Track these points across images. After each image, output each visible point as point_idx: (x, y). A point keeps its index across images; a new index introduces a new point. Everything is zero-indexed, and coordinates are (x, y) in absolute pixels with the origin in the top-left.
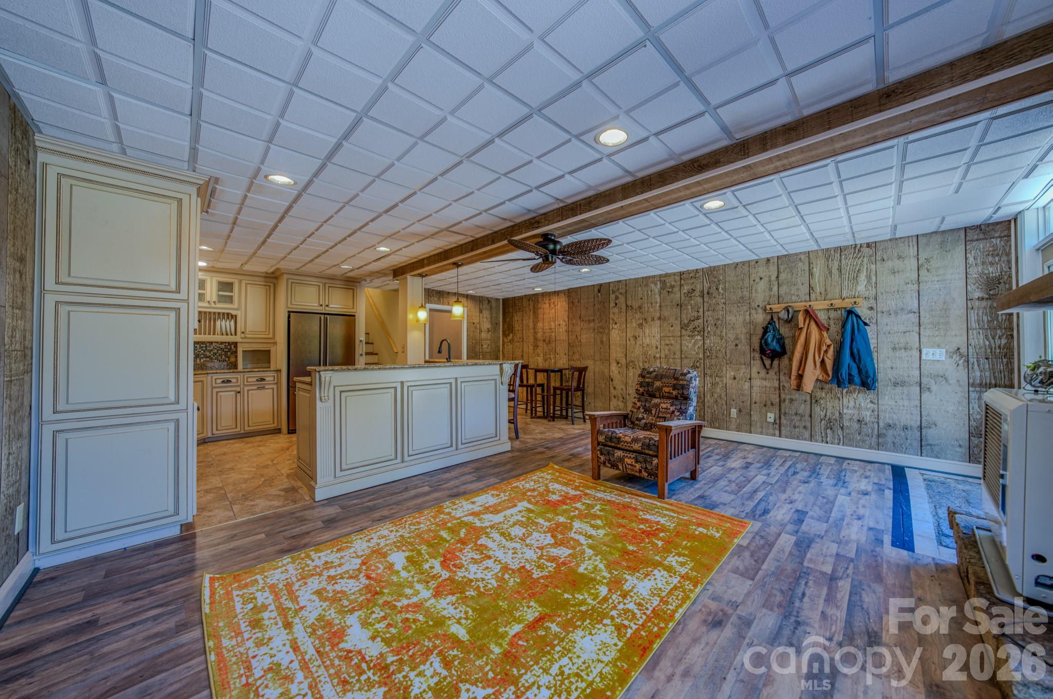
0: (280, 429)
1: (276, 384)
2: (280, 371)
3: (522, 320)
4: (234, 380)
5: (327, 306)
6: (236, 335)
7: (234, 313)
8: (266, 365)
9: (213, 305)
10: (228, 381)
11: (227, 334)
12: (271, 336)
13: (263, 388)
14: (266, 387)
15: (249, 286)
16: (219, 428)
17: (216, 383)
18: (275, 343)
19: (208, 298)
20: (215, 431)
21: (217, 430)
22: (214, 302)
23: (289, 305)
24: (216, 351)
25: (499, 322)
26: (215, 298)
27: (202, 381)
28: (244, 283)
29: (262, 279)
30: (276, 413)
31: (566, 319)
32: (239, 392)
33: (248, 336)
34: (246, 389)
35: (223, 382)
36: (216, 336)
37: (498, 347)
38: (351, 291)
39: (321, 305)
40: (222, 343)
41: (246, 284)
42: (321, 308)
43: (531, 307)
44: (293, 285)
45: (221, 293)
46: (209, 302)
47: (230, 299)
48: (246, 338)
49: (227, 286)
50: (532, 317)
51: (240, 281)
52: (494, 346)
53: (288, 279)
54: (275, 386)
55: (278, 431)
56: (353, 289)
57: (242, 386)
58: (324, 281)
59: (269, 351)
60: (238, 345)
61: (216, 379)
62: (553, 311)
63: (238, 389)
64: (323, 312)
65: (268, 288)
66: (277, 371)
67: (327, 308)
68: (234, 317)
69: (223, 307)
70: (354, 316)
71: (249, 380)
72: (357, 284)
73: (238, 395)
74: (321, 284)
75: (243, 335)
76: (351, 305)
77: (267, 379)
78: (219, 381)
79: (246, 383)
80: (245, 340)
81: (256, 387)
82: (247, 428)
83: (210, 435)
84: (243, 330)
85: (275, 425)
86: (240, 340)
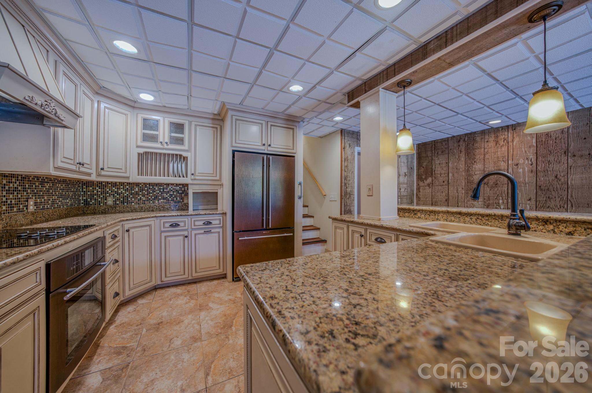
0: (226, 274)
1: (222, 227)
2: (226, 214)
3: (447, 163)
4: (182, 224)
5: (270, 145)
6: (187, 177)
7: (184, 154)
8: (214, 207)
9: (166, 146)
10: (177, 225)
11: (180, 176)
12: (218, 178)
13: (209, 232)
14: (213, 231)
15: (198, 128)
16: (168, 275)
17: (164, 227)
18: (222, 185)
19: (161, 139)
20: (164, 279)
21: (166, 277)
22: (167, 143)
23: (234, 144)
24: (172, 193)
25: (413, 166)
26: (167, 140)
27: (149, 226)
28: (193, 124)
29: (210, 121)
30: (221, 259)
31: (533, 157)
32: (186, 237)
33: (197, 178)
34: (194, 232)
35: (171, 226)
36: (170, 178)
37: (413, 191)
38: (291, 131)
39: (264, 145)
40: (177, 185)
41: (196, 125)
42: (263, 148)
43: (463, 148)
44: (238, 122)
45: (173, 135)
46: (161, 143)
47: (180, 141)
48: (195, 179)
49: (179, 127)
50: (463, 159)
51: (190, 123)
52: (409, 189)
53: (232, 116)
54: (220, 230)
55: (224, 277)
56: (293, 129)
57: (190, 230)
58: (267, 119)
59: (216, 193)
60: (189, 186)
61: (164, 223)
62: (505, 149)
63: (186, 233)
64: (266, 152)
65: (215, 130)
66: (223, 214)
67: (269, 148)
68: (185, 159)
69: (174, 148)
70: (294, 157)
71: (197, 223)
72: (297, 124)
73: (186, 239)
74: (264, 123)
75: (193, 177)
76: (291, 145)
77: (213, 222)
78: (167, 225)
79: (193, 227)
80: (195, 182)
81: (202, 231)
82: (194, 275)
83: (159, 283)
84: (193, 172)
85: (221, 270)
86: (191, 182)
